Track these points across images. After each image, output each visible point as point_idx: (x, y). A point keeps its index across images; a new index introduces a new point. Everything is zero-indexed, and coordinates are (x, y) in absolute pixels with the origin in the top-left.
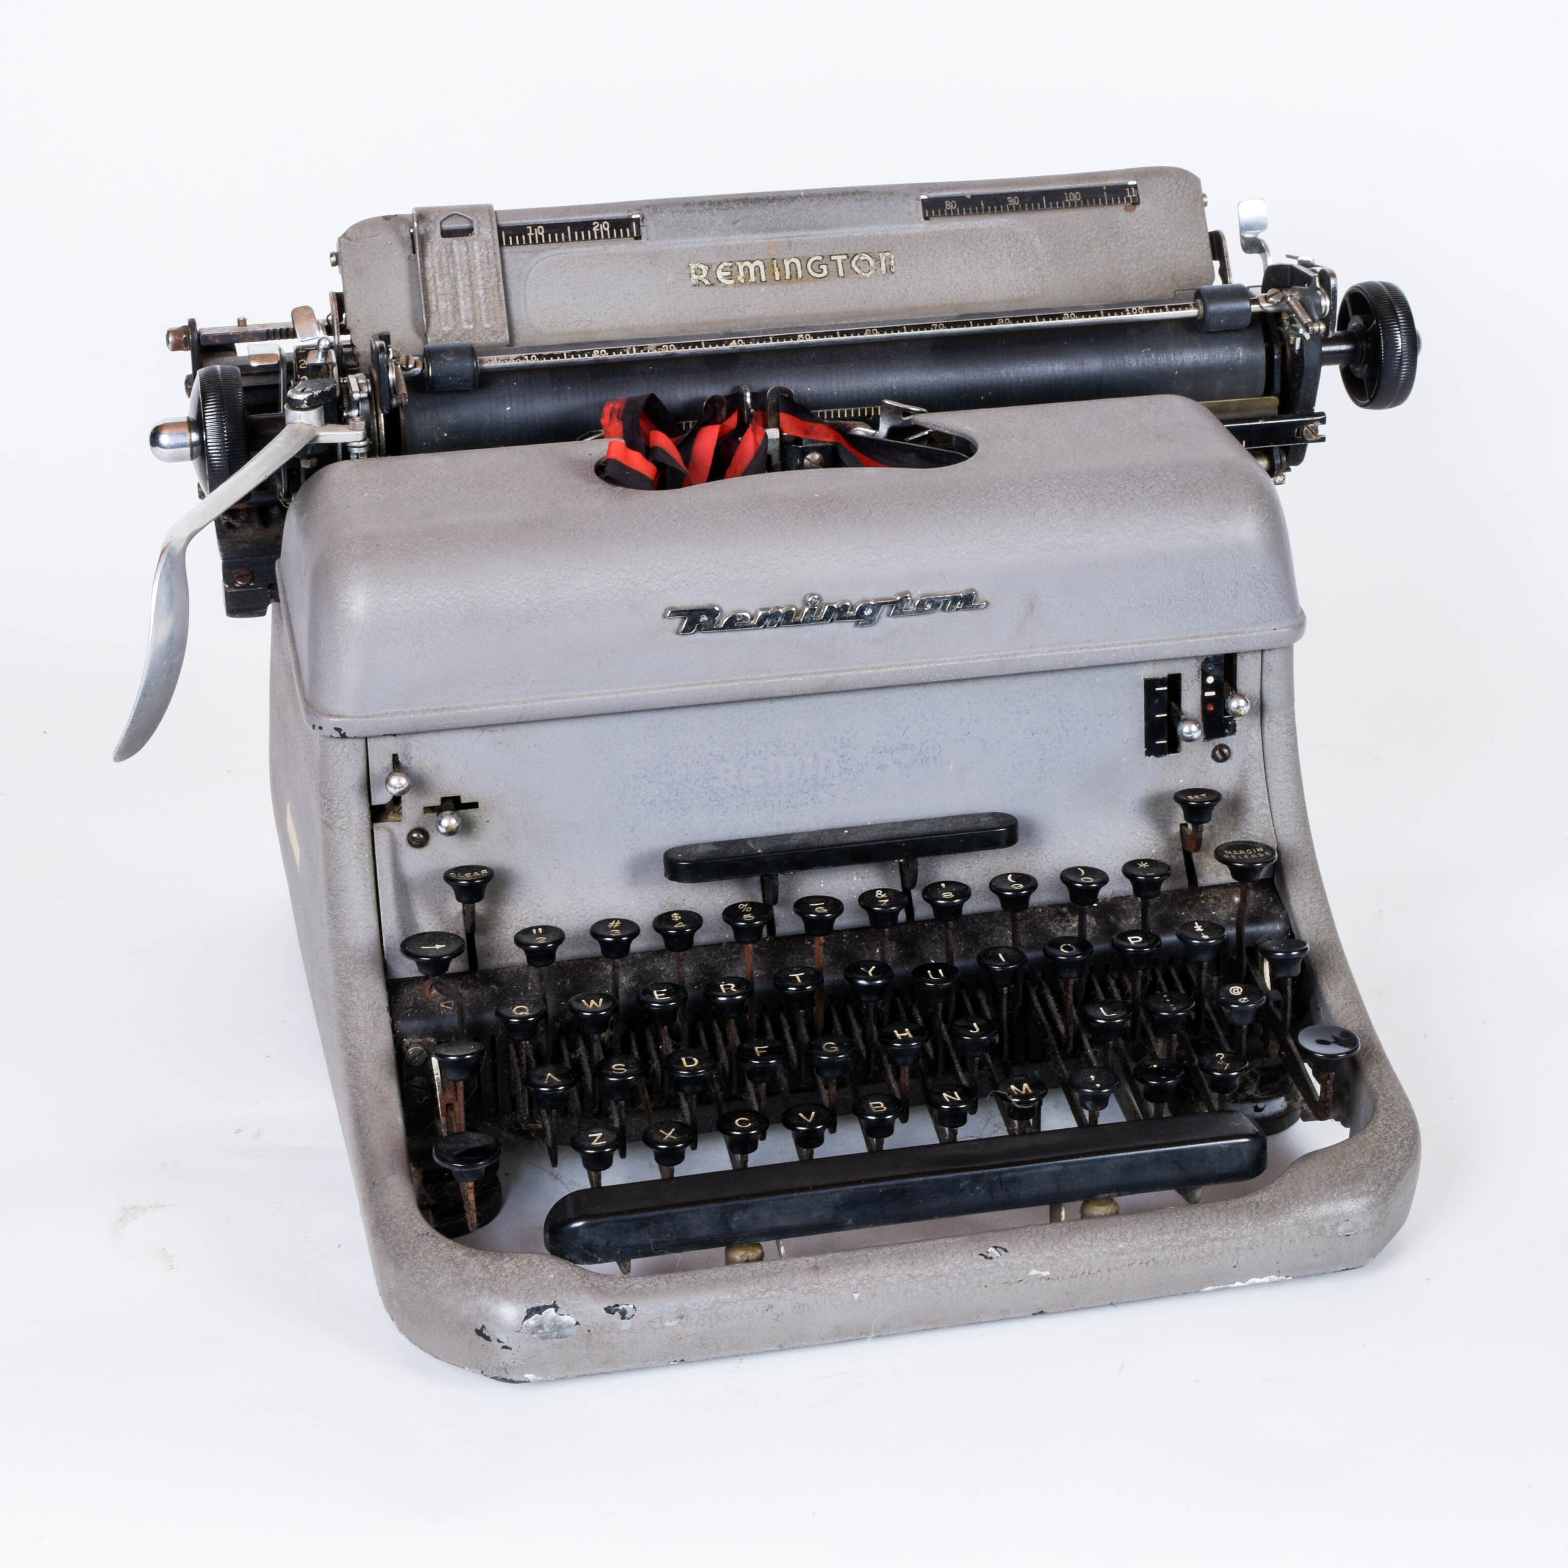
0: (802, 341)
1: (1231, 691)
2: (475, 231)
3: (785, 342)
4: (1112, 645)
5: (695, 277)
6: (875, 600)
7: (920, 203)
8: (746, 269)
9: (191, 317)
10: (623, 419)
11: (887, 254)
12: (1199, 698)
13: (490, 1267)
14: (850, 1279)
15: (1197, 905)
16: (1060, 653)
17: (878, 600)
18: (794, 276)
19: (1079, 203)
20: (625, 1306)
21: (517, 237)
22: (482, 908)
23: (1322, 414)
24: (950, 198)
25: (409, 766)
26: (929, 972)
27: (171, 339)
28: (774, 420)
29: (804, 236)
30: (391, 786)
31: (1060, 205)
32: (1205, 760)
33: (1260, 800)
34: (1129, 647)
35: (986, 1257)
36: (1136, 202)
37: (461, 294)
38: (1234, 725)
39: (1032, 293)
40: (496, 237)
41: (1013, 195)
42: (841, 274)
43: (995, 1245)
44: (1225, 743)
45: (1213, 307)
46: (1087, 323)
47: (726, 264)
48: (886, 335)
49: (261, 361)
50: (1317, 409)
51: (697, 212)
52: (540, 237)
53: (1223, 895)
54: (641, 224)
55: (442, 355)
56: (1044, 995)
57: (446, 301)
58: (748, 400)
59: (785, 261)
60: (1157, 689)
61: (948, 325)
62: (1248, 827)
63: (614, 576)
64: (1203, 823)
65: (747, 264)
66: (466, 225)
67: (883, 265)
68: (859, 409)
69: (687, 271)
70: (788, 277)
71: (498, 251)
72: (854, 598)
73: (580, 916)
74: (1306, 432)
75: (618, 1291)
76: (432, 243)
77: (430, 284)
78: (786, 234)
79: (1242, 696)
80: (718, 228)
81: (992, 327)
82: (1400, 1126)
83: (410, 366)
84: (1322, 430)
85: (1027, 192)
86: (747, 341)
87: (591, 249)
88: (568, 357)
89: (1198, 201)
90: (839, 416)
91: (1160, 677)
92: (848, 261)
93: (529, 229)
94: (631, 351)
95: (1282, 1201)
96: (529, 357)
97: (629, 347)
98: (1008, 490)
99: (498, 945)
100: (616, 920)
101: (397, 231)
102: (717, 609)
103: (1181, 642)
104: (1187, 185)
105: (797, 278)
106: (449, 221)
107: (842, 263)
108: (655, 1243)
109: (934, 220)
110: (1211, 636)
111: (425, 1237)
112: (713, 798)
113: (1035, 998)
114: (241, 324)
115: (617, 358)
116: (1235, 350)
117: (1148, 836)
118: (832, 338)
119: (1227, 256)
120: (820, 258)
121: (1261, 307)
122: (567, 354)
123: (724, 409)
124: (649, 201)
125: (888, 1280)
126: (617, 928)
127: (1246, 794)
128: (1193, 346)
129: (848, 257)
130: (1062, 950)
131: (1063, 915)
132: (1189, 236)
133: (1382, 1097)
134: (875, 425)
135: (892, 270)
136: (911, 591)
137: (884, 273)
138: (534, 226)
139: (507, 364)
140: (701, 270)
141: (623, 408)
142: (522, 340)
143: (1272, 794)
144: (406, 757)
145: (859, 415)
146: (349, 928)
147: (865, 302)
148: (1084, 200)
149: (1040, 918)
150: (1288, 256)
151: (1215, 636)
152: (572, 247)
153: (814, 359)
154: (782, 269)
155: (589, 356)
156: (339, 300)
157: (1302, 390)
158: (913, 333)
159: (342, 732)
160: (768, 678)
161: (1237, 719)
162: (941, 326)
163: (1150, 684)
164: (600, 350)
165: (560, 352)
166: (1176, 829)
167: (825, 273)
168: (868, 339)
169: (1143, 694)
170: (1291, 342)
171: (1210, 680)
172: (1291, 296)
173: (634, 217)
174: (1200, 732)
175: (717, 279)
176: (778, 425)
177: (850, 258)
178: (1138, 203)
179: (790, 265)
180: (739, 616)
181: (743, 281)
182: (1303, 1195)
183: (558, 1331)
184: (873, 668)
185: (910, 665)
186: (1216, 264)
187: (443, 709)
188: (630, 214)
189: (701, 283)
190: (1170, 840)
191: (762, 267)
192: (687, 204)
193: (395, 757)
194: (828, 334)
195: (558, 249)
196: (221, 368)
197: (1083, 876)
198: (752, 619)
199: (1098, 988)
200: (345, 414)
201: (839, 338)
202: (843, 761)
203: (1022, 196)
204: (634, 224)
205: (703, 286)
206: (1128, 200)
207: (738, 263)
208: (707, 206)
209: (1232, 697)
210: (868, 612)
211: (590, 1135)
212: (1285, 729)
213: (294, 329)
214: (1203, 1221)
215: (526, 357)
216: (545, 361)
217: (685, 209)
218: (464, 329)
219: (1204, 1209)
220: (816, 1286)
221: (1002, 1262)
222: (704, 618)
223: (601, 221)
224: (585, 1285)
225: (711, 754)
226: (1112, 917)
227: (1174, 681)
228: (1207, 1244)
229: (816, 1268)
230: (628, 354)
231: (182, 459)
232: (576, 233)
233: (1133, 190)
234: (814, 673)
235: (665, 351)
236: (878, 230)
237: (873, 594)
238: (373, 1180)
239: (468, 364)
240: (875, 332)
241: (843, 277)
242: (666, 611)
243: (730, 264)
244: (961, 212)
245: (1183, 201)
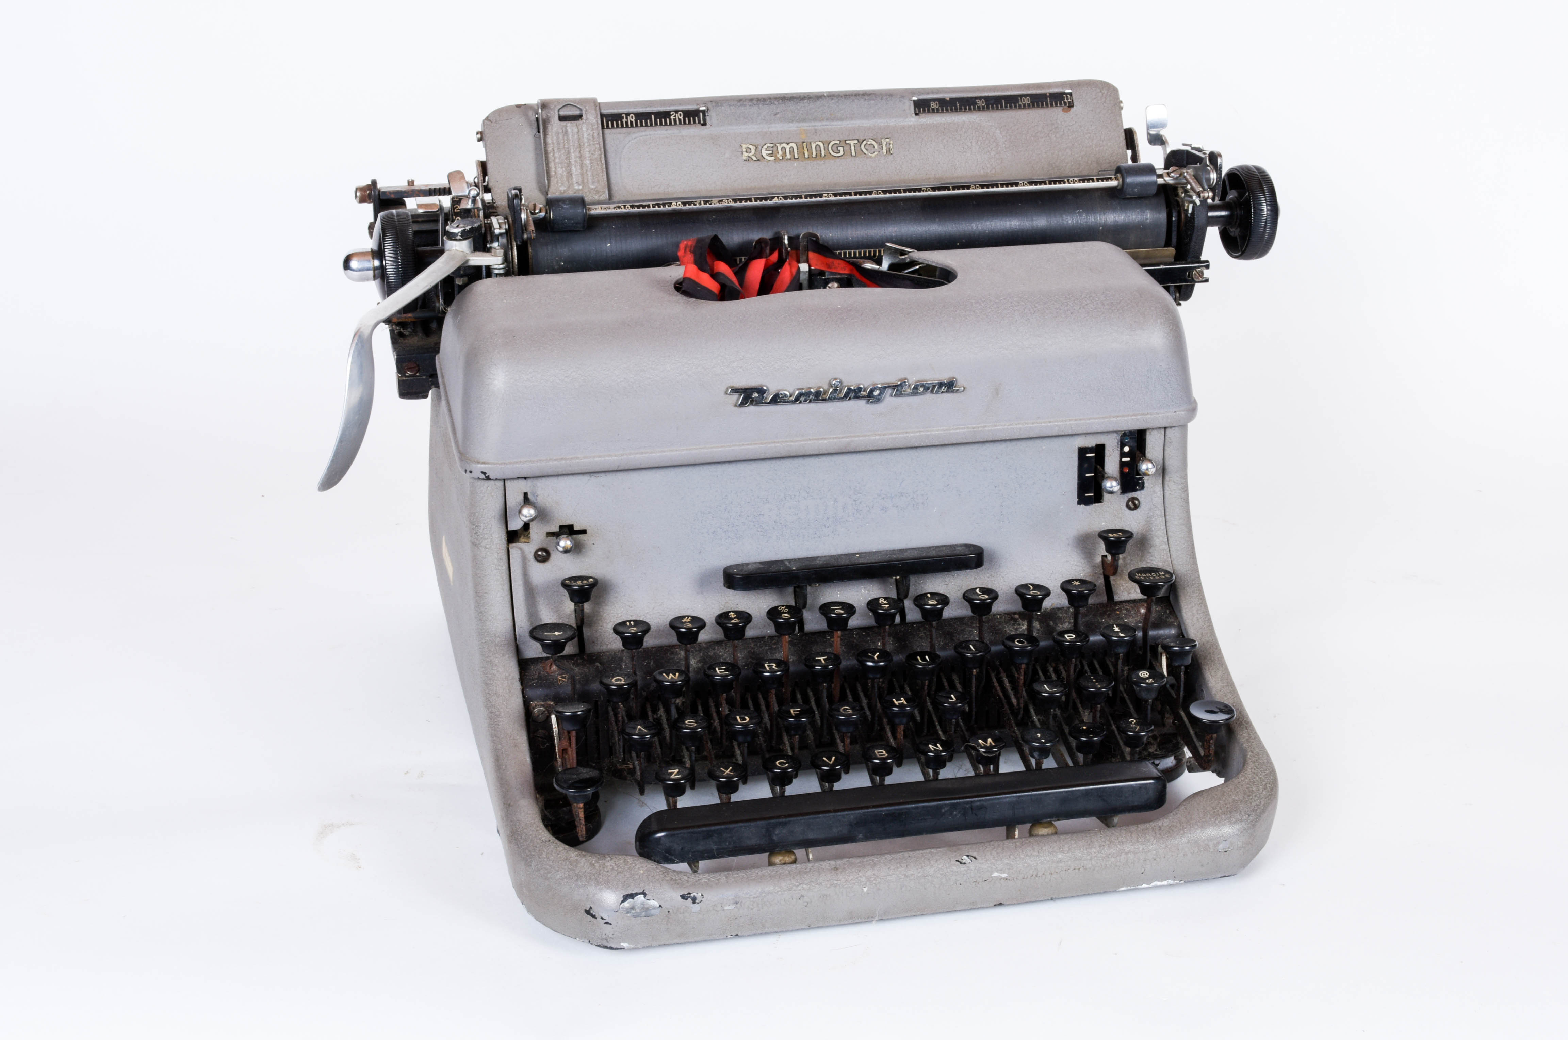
0: (827, 198)
1: (1142, 457)
2: (584, 117)
3: (814, 199)
4: (1056, 422)
5: (745, 154)
6: (882, 384)
7: (912, 103)
8: (784, 149)
9: (373, 178)
10: (694, 253)
11: (888, 140)
12: (1118, 462)
13: (596, 865)
14: (861, 877)
15: (1113, 615)
16: (1018, 426)
17: (884, 384)
18: (819, 155)
19: (1029, 105)
20: (695, 894)
21: (615, 122)
22: (588, 608)
23: (1207, 261)
24: (934, 100)
25: (535, 501)
26: (918, 657)
27: (358, 194)
28: (805, 258)
29: (826, 125)
30: (523, 515)
31: (1015, 106)
32: (1121, 509)
33: (1161, 538)
34: (1068, 423)
35: (961, 863)
36: (1071, 105)
37: (573, 163)
38: (1143, 483)
39: (993, 171)
40: (600, 122)
41: (980, 98)
42: (853, 154)
43: (967, 854)
44: (1136, 496)
45: (1129, 180)
46: (1037, 189)
47: (769, 145)
48: (888, 195)
49: (426, 209)
50: (1203, 258)
51: (748, 107)
52: (631, 122)
53: (1133, 608)
54: (706, 114)
55: (560, 204)
56: (1001, 678)
57: (562, 168)
58: (786, 242)
59: (812, 143)
60: (1087, 455)
61: (934, 189)
62: (1151, 558)
63: (689, 363)
64: (1119, 554)
65: (785, 145)
66: (577, 112)
67: (884, 148)
68: (867, 250)
69: (740, 150)
70: (814, 156)
71: (601, 132)
72: (866, 383)
73: (661, 615)
74: (1195, 274)
75: (690, 883)
76: (552, 125)
77: (551, 155)
78: (813, 124)
79: (1150, 461)
80: (763, 118)
81: (966, 191)
82: (1264, 774)
83: (537, 211)
84: (1207, 273)
85: (991, 97)
86: (785, 198)
87: (669, 132)
88: (653, 207)
89: (1117, 105)
90: (852, 256)
91: (1090, 446)
92: (859, 145)
93: (623, 117)
94: (700, 204)
95: (1178, 825)
96: (625, 206)
97: (699, 200)
98: (980, 304)
99: (601, 635)
100: (688, 617)
101: (526, 115)
102: (765, 388)
103: (1106, 420)
104: (1109, 93)
105: (821, 156)
106: (564, 109)
107: (854, 146)
108: (717, 849)
109: (922, 115)
110: (1128, 416)
111: (547, 843)
112: (759, 529)
113: (994, 680)
114: (410, 184)
115: (690, 209)
116: (1144, 212)
117: (1078, 564)
118: (848, 197)
119: (1137, 146)
120: (838, 142)
121: (1165, 180)
122: (653, 205)
123: (768, 248)
124: (713, 97)
125: (889, 878)
126: (689, 622)
127: (1151, 534)
128: (1114, 209)
129: (859, 141)
130: (1017, 643)
131: (1016, 620)
132: (1109, 131)
133: (1250, 753)
134: (879, 263)
135: (891, 152)
136: (908, 377)
137: (885, 154)
138: (628, 114)
139: (608, 211)
140: (750, 149)
141: (694, 244)
142: (618, 196)
143: (1170, 534)
144: (533, 494)
145: (867, 255)
146: (490, 621)
147: (870, 175)
148: (1033, 103)
149: (998, 622)
150: (1184, 145)
151: (1131, 416)
152: (656, 131)
153: (834, 213)
154: (810, 150)
155: (668, 206)
156: (483, 167)
157: (1193, 244)
158: (908, 194)
159: (487, 475)
160: (801, 441)
161: (1146, 478)
162: (929, 190)
163: (1082, 451)
164: (677, 203)
165: (648, 203)
166: (1099, 559)
167: (842, 153)
168: (875, 198)
169: (1077, 459)
170: (1186, 208)
171: (1126, 449)
172: (1187, 172)
173: (701, 109)
174: (1119, 487)
175: (762, 156)
176: (807, 261)
177: (860, 142)
178: (1073, 106)
179: (816, 147)
180: (781, 394)
181: (781, 158)
182: (1194, 822)
183: (646, 911)
184: (879, 435)
185: (906, 433)
186: (1129, 152)
187: (562, 459)
188: (698, 106)
189: (750, 159)
190: (1094, 567)
191: (795, 147)
192: (741, 101)
193: (526, 494)
194: (845, 194)
195: (645, 131)
196: (396, 212)
197: (1032, 590)
198: (791, 396)
199: (1041, 673)
200: (488, 246)
201: (853, 197)
202: (856, 504)
203: (987, 99)
204: (701, 114)
205: (752, 161)
206: (1065, 104)
207: (777, 145)
208: (755, 102)
209: (1143, 461)
210: (876, 393)
211: (669, 771)
212: (1180, 487)
213: (449, 188)
214: (1120, 839)
215: (622, 207)
216: (636, 210)
217: (739, 104)
218: (575, 189)
219: (1120, 830)
220: (836, 882)
221: (972, 867)
222: (755, 395)
223: (676, 112)
224: (666, 878)
225: (758, 497)
226: (1051, 622)
227: (1100, 450)
228: (1123, 856)
229: (836, 869)
230: (698, 205)
231: (367, 279)
232: (658, 120)
233: (1069, 96)
234: (836, 438)
235: (725, 204)
236: (881, 122)
237: (880, 380)
238: (508, 803)
239: (580, 211)
240: (880, 193)
241: (855, 156)
242: (727, 389)
243: (772, 145)
244: (942, 110)
245: (1106, 105)
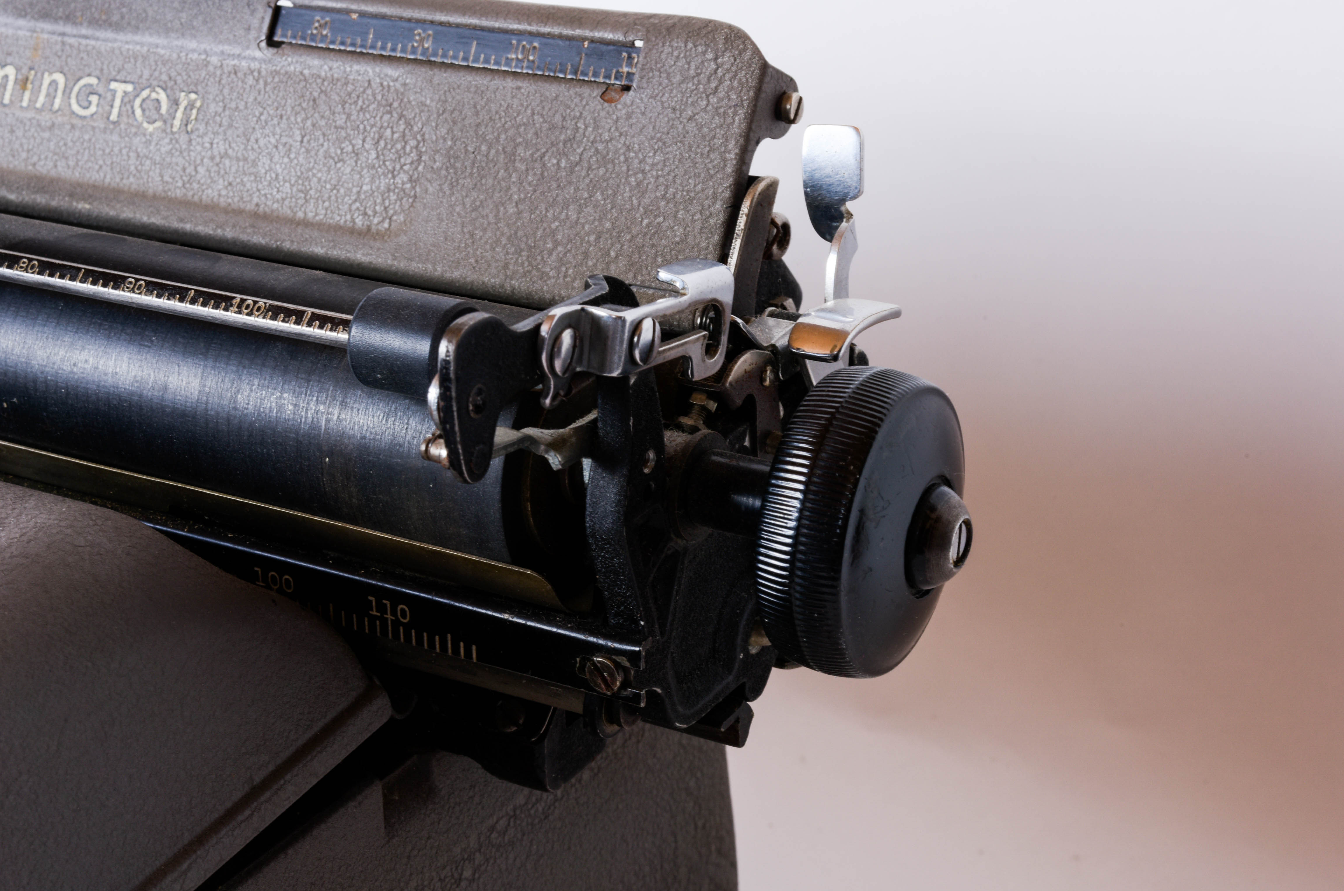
11: (193, 96)
24: (324, 13)
29: (86, 37)
36: (627, 85)
41: (425, 26)
42: (113, 116)
59: (46, 75)
67: (179, 114)
78: (60, 27)
85: (453, 27)
92: (132, 96)
105: (51, 110)
107: (122, 99)
120: (94, 82)
129: (134, 88)
135: (189, 127)
137: (175, 129)
148: (545, 61)
154: (35, 89)
167: (92, 109)
177: (138, 90)
178: (627, 89)
179: (49, 85)
203: (440, 31)
206: (619, 77)
233: (635, 56)
236: (194, 49)
241: (114, 123)
244: (333, 43)
245: (714, 100)
